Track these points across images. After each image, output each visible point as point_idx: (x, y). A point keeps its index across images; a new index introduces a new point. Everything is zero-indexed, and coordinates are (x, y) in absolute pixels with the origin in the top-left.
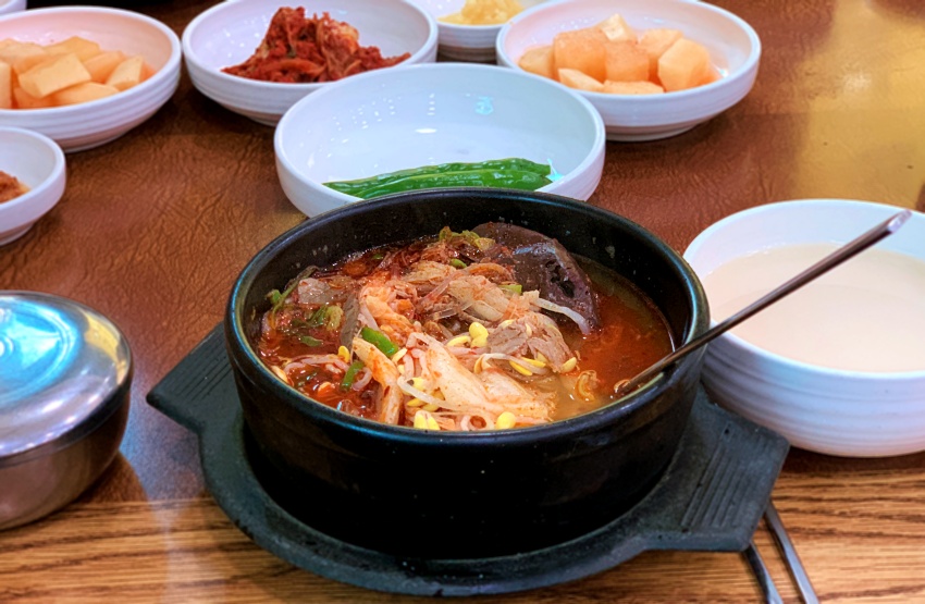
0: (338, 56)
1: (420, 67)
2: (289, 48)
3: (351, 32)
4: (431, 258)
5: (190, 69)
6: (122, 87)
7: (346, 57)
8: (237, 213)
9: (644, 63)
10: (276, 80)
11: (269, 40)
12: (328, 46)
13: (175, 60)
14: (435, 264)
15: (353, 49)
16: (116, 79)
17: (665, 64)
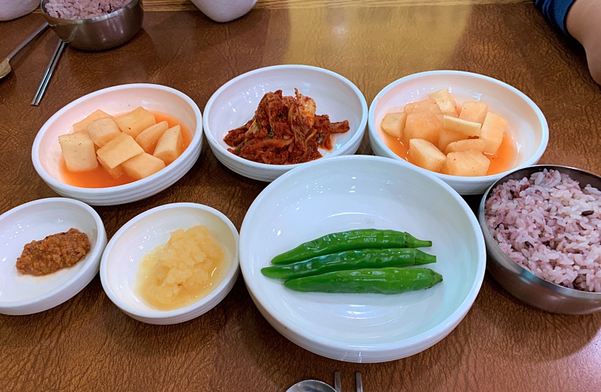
0: (302, 131)
2: (268, 128)
3: (311, 107)
7: (307, 130)
11: (257, 119)
12: (296, 124)
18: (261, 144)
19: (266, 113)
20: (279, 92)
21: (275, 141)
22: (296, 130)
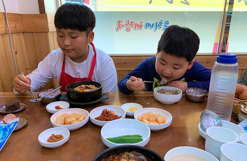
0: (112, 117)
1: (123, 119)
2: (104, 115)
3: (114, 113)
4: (123, 158)
5: (90, 119)
6: (80, 121)
7: (113, 117)
8: (95, 142)
9: (155, 119)
10: (102, 121)
11: (102, 114)
12: (110, 115)
13: (88, 117)
14: (124, 159)
15: (114, 115)
16: (79, 120)
17: (158, 119)
18: (103, 118)
19: (104, 112)
20: (107, 109)
21: (106, 118)
22: (110, 116)
